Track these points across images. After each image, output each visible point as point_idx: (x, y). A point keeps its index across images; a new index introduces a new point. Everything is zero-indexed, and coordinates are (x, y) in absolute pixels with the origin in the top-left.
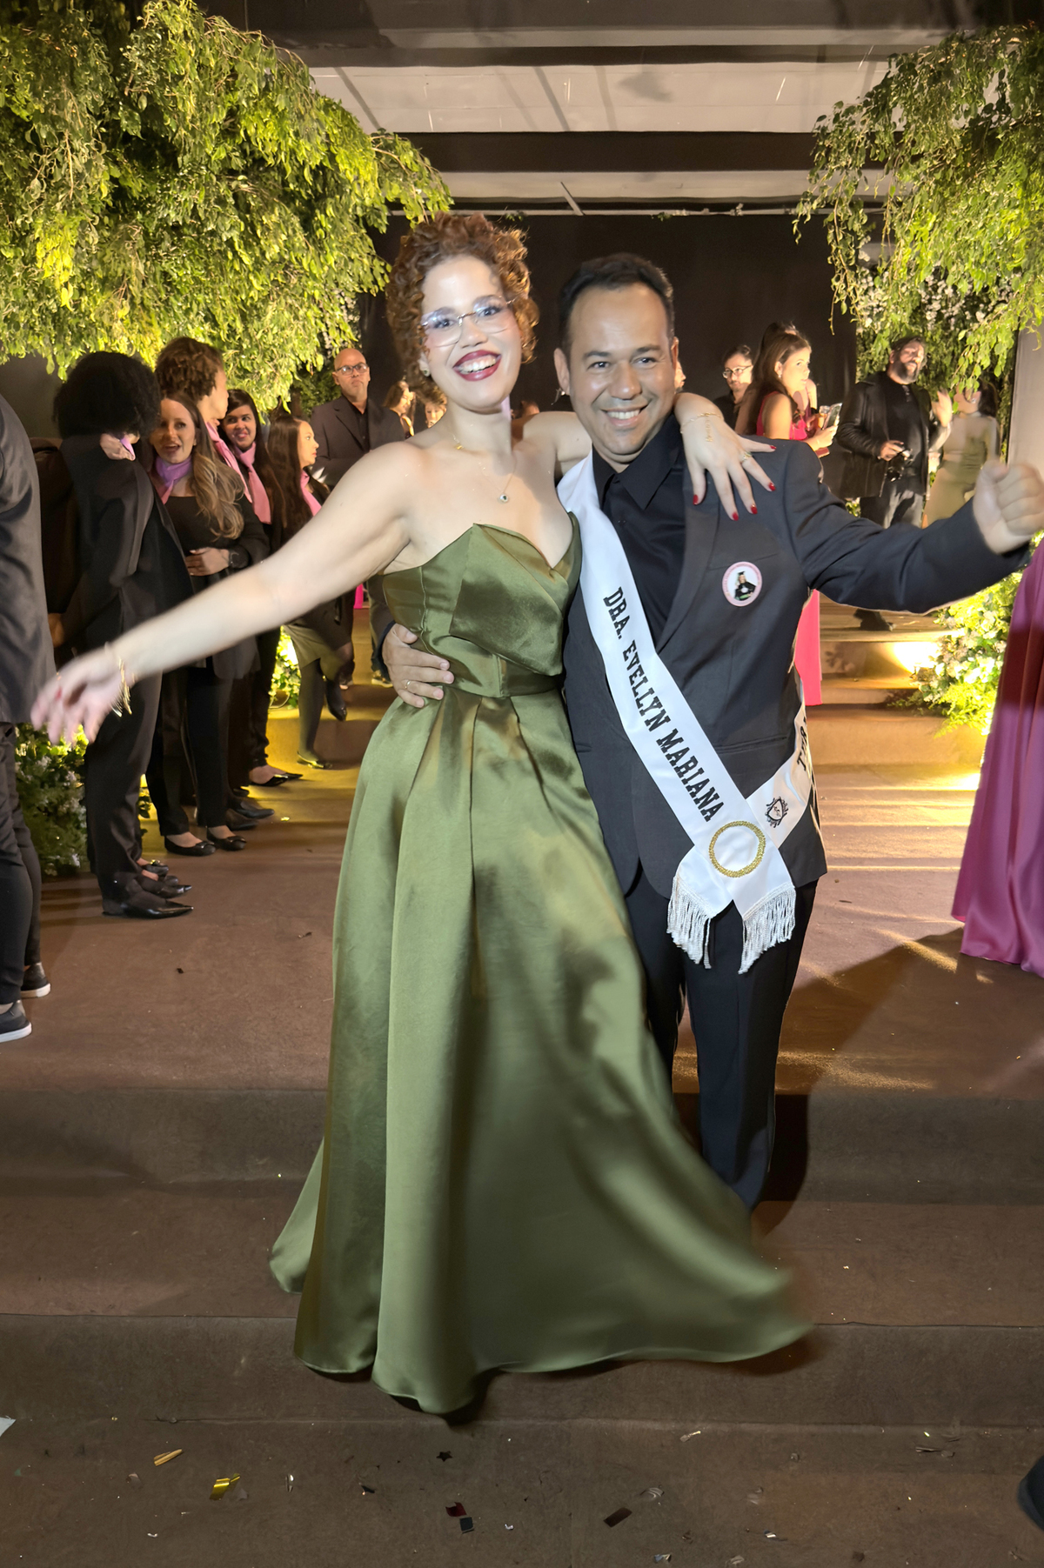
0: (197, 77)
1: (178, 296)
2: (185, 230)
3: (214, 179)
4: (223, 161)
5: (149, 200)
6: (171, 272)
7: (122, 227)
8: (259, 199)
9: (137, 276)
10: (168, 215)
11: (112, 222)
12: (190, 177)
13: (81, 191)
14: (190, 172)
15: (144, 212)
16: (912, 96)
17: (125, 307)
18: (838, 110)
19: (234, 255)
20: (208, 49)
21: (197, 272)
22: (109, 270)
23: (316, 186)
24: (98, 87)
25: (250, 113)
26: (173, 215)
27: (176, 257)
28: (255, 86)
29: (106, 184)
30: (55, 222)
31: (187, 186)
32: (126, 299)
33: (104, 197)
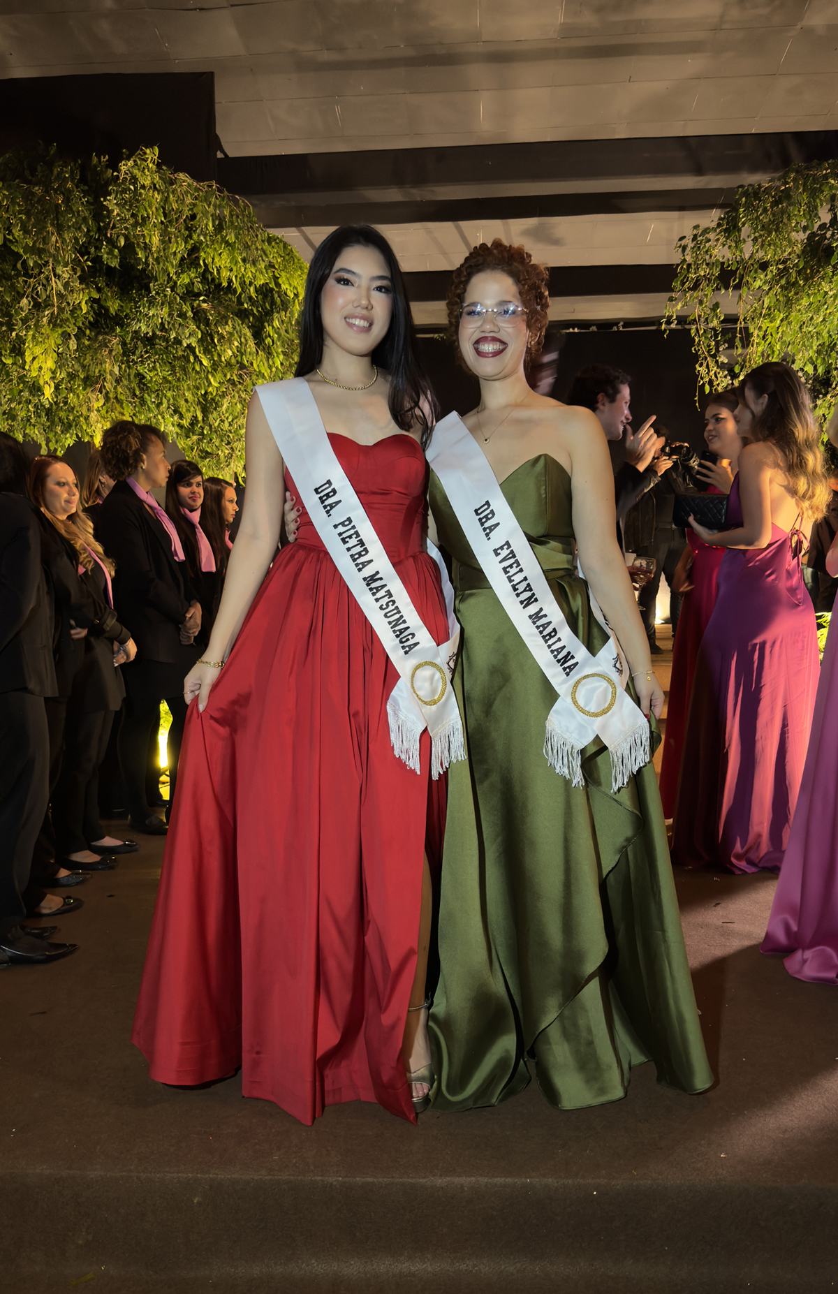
0: (163, 219)
1: (150, 393)
2: (156, 340)
3: (178, 299)
4: (187, 286)
5: (126, 317)
6: (145, 375)
7: (101, 338)
8: (217, 314)
9: (111, 375)
10: (140, 327)
11: (93, 334)
12: (157, 297)
13: (64, 308)
14: (157, 293)
15: (121, 327)
16: (757, 217)
17: (100, 400)
18: (695, 232)
19: (195, 359)
20: (172, 196)
21: (164, 372)
22: (88, 371)
23: (265, 304)
24: (80, 228)
25: (208, 247)
26: (144, 328)
27: (149, 362)
28: (210, 224)
29: (86, 303)
30: (42, 334)
31: (154, 304)
32: (101, 393)
33: (85, 314)
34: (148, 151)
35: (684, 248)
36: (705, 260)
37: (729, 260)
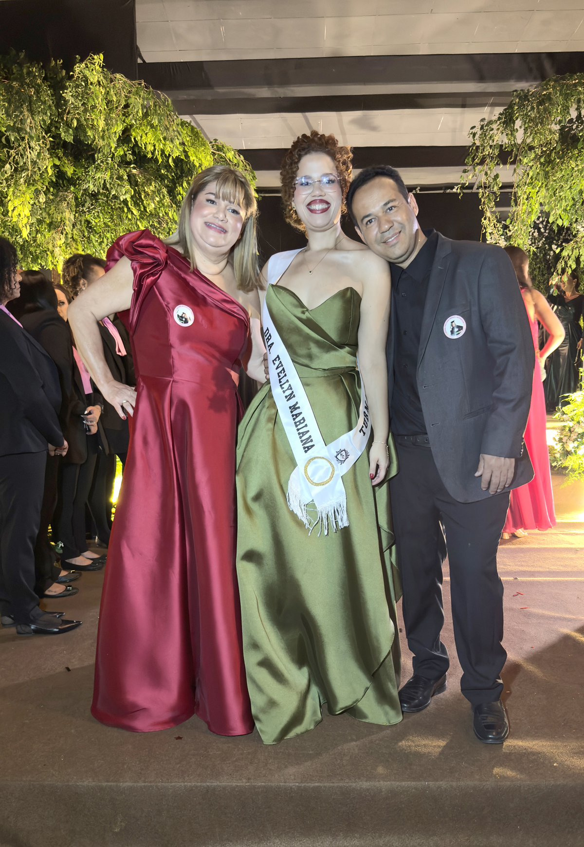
0: (106, 107)
1: (95, 234)
2: (100, 196)
3: (116, 166)
4: (122, 157)
5: (78, 178)
6: (91, 221)
7: (61, 194)
8: (143, 178)
9: (69, 221)
10: (89, 187)
11: (55, 190)
12: (102, 164)
13: (35, 172)
14: (102, 162)
15: (75, 187)
16: (527, 113)
17: (62, 239)
18: (482, 123)
19: (128, 210)
20: (112, 91)
21: (105, 220)
22: (52, 218)
23: (177, 170)
24: (46, 113)
25: (137, 129)
26: (91, 186)
27: (94, 212)
28: (140, 111)
29: (51, 168)
30: (20, 190)
31: (100, 170)
32: (62, 234)
33: (50, 176)
34: (95, 57)
35: (474, 135)
36: (489, 144)
37: (506, 144)
